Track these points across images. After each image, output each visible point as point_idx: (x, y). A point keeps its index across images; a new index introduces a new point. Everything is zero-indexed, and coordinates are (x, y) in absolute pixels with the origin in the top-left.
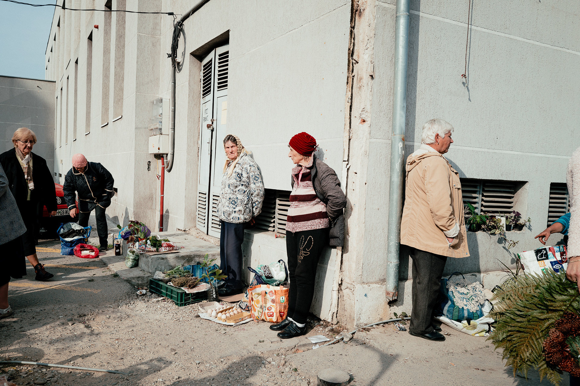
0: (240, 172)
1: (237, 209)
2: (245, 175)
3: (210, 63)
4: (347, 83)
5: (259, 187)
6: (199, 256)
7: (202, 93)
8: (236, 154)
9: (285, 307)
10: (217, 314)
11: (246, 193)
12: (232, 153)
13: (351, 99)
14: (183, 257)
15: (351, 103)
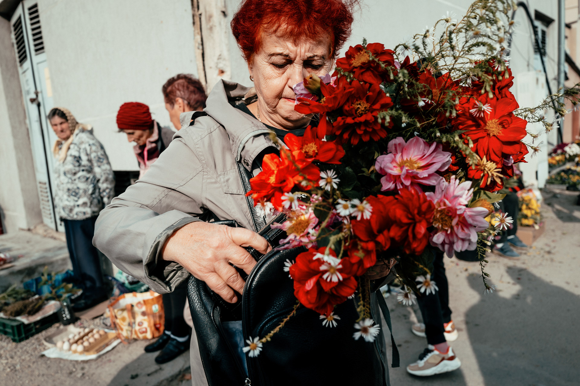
0: (77, 154)
1: (81, 202)
2: (84, 158)
3: (19, 21)
4: (194, 23)
5: (106, 170)
6: (43, 265)
7: (18, 60)
8: (68, 133)
9: (160, 317)
10: (71, 345)
11: (89, 180)
12: (62, 131)
13: (202, 44)
14: (20, 272)
15: (203, 49)
